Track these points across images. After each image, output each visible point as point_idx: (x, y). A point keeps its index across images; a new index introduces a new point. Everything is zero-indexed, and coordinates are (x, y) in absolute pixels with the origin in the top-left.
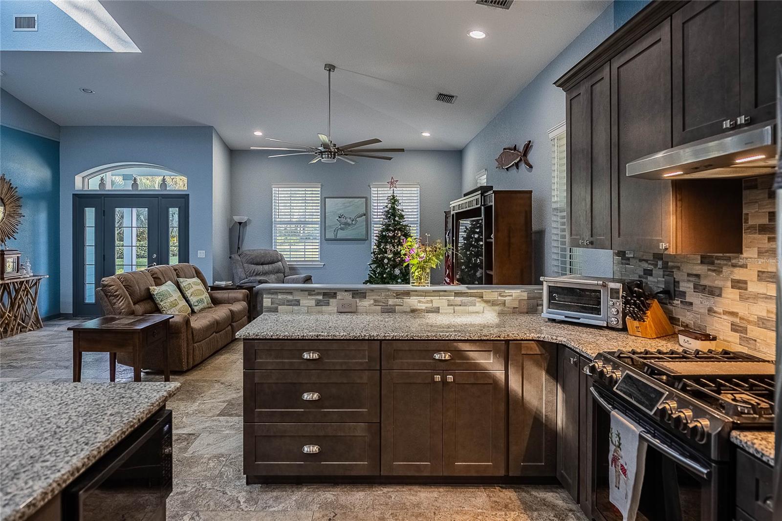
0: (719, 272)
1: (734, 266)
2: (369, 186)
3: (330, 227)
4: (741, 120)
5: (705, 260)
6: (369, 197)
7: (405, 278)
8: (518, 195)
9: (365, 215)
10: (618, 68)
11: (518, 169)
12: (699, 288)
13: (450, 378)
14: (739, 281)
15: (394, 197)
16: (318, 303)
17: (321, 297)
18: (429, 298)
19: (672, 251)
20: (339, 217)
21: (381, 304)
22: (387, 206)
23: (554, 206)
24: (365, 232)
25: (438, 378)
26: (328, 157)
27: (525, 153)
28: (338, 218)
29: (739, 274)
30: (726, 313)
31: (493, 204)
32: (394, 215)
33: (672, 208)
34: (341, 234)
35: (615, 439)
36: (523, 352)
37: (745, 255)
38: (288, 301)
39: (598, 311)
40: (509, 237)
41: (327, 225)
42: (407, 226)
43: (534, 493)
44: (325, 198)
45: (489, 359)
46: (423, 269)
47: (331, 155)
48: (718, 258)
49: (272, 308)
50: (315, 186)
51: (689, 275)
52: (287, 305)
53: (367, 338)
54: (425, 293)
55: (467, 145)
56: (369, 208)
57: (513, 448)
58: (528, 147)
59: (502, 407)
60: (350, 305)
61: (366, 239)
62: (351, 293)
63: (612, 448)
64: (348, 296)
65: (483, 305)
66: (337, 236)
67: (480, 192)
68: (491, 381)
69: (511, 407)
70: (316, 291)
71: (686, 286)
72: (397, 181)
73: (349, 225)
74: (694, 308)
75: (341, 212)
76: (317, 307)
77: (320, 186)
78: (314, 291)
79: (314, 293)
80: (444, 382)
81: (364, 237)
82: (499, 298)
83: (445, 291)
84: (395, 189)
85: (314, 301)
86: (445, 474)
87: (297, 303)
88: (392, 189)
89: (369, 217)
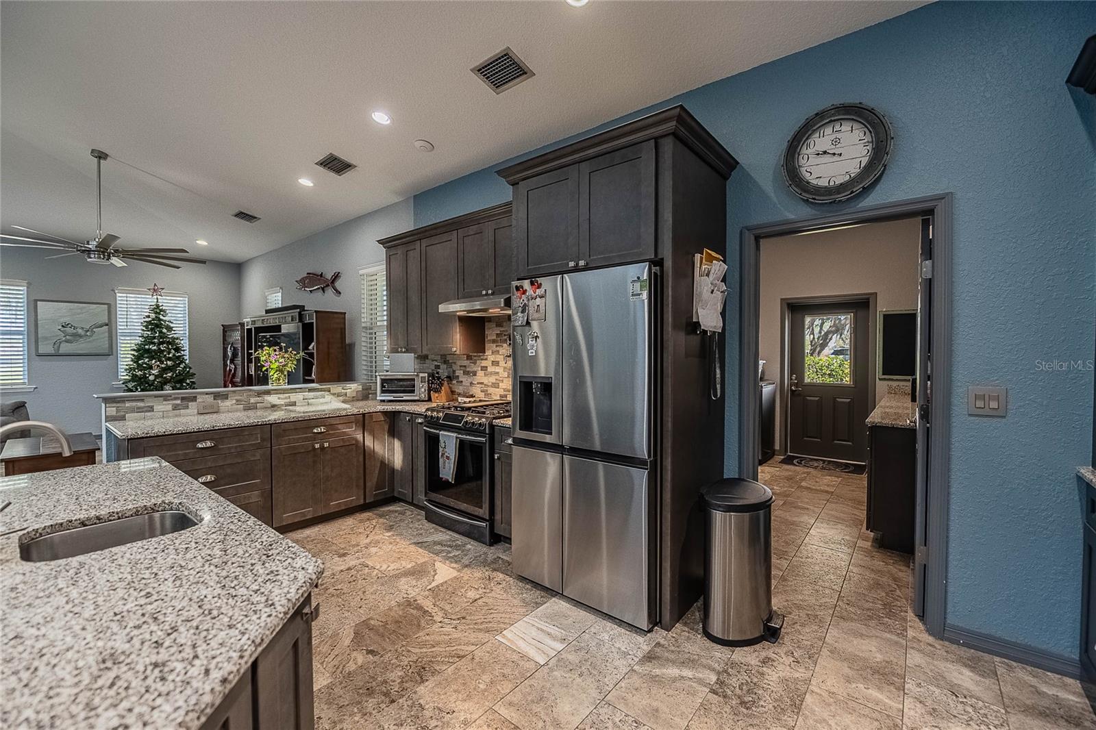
0: (475, 363)
1: (482, 360)
2: (113, 290)
3: (46, 339)
4: (490, 292)
5: (469, 357)
6: (113, 303)
7: (264, 380)
8: (335, 315)
9: (107, 325)
10: (426, 246)
11: (324, 292)
12: (466, 373)
13: (326, 445)
14: (484, 367)
15: (158, 306)
16: (175, 408)
17: (179, 402)
18: (287, 395)
19: (458, 352)
20: (63, 326)
21: (243, 403)
22: (149, 317)
23: (363, 325)
24: (107, 345)
25: (317, 446)
26: (100, 258)
27: (333, 282)
28: (60, 327)
29: (484, 363)
30: (478, 383)
31: (314, 321)
32: (158, 326)
33: (458, 330)
34: (65, 348)
35: (443, 445)
36: (374, 420)
37: (486, 354)
38: (138, 408)
39: (413, 391)
40: (328, 348)
41: (39, 336)
42: (177, 339)
43: (381, 510)
44: (36, 301)
45: (352, 428)
46: (282, 371)
47: (104, 255)
48: (475, 356)
49: (119, 417)
50: (19, 284)
51: (461, 366)
52: (137, 412)
53: (259, 423)
54: (284, 391)
55: (249, 260)
56: (113, 316)
57: (368, 484)
58: (337, 276)
59: (361, 459)
60: (212, 406)
61: (110, 352)
62: (212, 395)
63: (441, 449)
64: (210, 399)
65: (332, 396)
66: (59, 350)
67: (298, 310)
68: (354, 442)
69: (367, 457)
70: (173, 396)
71: (459, 373)
72: (163, 289)
73: (80, 336)
74: (464, 383)
75: (67, 320)
76: (175, 411)
77: (25, 284)
78: (171, 396)
79: (170, 398)
80: (322, 448)
81: (107, 352)
82: (343, 391)
83: (301, 388)
84: (159, 297)
85: (171, 406)
86: (323, 513)
87: (151, 409)
88: (155, 297)
89: (114, 328)
